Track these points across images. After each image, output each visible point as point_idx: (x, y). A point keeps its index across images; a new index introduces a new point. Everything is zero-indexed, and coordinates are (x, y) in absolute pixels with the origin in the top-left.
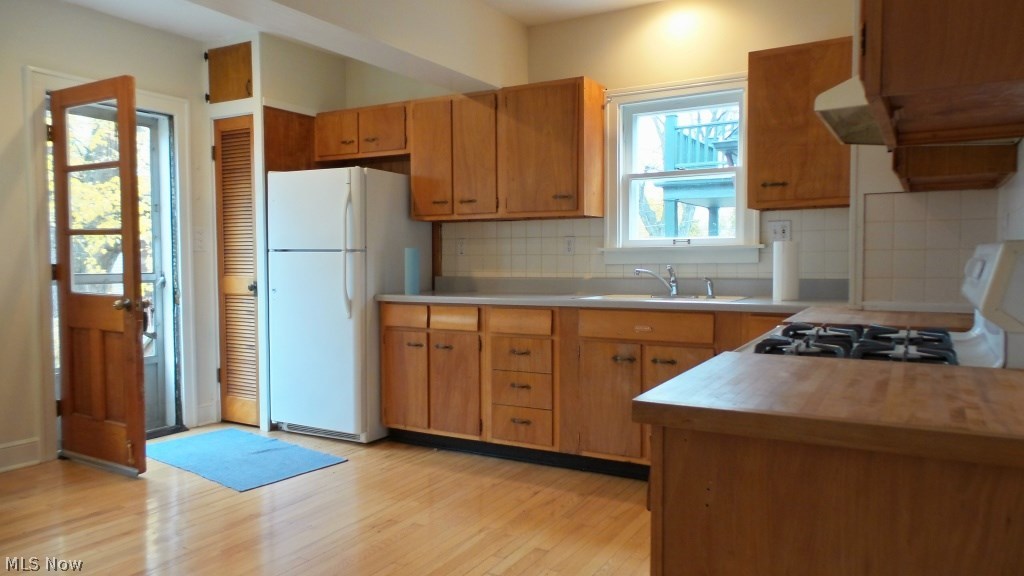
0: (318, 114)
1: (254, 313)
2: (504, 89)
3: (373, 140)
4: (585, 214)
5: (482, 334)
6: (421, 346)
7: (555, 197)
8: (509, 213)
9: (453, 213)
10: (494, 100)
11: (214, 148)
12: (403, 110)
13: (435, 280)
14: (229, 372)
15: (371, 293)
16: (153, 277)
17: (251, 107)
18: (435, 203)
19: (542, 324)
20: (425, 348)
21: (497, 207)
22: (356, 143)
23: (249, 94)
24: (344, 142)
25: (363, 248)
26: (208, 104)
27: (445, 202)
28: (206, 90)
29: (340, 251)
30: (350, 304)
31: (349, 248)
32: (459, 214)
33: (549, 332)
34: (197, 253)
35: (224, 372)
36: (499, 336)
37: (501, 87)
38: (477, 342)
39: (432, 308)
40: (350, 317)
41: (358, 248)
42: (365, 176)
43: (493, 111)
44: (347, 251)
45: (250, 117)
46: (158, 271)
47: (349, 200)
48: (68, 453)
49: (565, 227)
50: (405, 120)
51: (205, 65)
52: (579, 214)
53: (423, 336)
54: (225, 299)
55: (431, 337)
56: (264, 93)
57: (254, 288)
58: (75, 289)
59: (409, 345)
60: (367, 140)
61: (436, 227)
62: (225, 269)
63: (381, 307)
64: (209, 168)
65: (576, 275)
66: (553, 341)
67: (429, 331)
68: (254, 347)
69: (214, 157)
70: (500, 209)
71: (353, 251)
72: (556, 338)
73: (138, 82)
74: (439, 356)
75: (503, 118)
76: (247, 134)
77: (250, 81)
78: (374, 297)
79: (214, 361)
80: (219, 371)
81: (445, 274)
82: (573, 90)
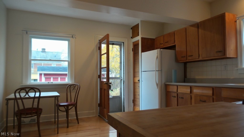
0: (156, 38)
1: (139, 87)
2: (200, 22)
3: (167, 42)
4: (227, 56)
5: (192, 95)
6: (175, 97)
7: (217, 52)
8: (202, 58)
9: (187, 60)
10: (197, 25)
11: (133, 49)
12: (174, 33)
13: (185, 79)
14: (135, 101)
15: (163, 82)
16: (120, 78)
17: (139, 38)
18: (182, 57)
19: (210, 92)
20: (176, 98)
21: (199, 57)
22: (163, 44)
23: (139, 35)
24: (161, 44)
25: (161, 70)
26: (132, 39)
27: (185, 57)
28: (131, 36)
29: (155, 71)
30: (157, 85)
31: (157, 70)
32: (188, 60)
33: (212, 95)
34: (129, 73)
35: (134, 101)
36: (197, 95)
37: (199, 22)
38: (190, 97)
39: (178, 86)
40: (157, 88)
41: (159, 70)
42: (162, 51)
43: (197, 29)
44: (156, 71)
45: (139, 40)
46: (121, 77)
47: (157, 57)
48: (100, 115)
49: (224, 62)
50: (174, 36)
51: (131, 30)
52: (225, 57)
53: (176, 94)
54: (134, 83)
55: (178, 95)
56: (141, 35)
57: (139, 81)
58: (102, 80)
59: (173, 96)
60: (166, 42)
61: (185, 64)
62: (134, 77)
63: (166, 86)
64: (132, 53)
65: (228, 77)
66: (213, 98)
67: (177, 93)
68: (139, 95)
69: (133, 51)
70: (200, 58)
71: (158, 71)
72: (214, 97)
73: (110, 35)
74: (180, 100)
75: (200, 30)
76: (138, 44)
77: (139, 32)
78: (164, 83)
79: (132, 98)
80: (133, 100)
81: (188, 77)
82: (222, 17)
